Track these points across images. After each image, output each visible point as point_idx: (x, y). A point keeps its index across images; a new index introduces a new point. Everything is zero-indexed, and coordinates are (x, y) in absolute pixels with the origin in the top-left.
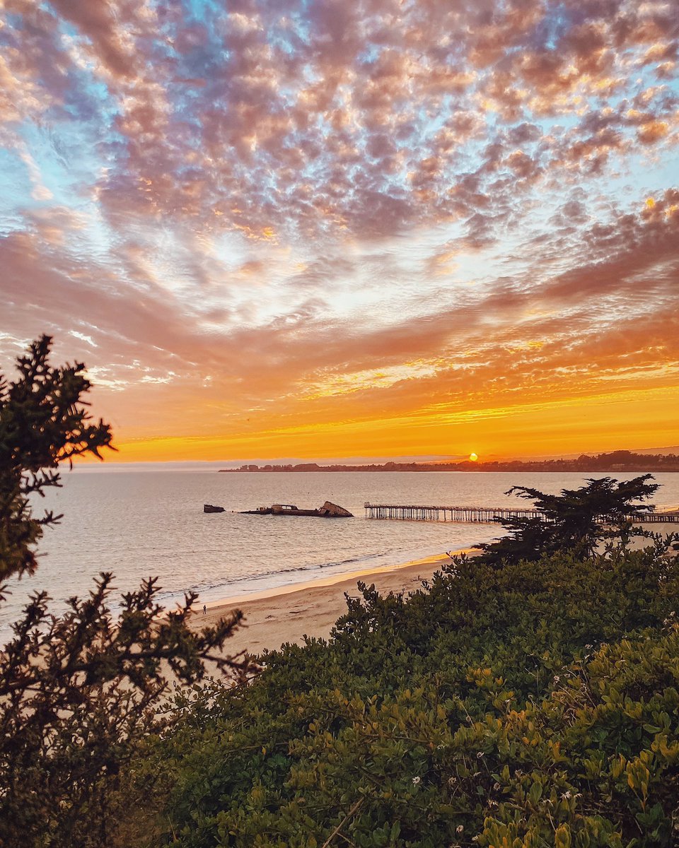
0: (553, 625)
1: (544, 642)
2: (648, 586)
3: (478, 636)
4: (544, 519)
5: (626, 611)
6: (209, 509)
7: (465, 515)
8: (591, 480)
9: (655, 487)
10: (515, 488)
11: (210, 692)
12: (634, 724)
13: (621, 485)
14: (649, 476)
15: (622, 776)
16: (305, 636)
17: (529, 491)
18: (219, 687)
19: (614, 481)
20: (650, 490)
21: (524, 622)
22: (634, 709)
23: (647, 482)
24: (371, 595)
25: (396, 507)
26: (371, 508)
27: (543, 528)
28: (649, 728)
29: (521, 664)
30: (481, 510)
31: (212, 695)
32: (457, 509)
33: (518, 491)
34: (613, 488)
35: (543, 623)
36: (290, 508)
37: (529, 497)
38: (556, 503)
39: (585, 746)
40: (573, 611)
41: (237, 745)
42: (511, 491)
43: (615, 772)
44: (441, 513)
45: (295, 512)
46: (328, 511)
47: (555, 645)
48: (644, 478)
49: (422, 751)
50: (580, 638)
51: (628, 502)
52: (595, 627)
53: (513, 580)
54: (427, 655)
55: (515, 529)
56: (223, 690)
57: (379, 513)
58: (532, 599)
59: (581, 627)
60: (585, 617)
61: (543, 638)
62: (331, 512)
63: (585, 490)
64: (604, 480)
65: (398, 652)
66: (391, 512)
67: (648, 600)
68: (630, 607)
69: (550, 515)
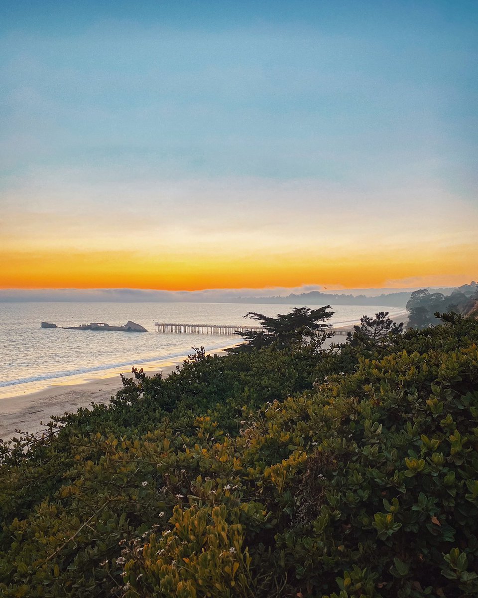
0: (252, 390)
1: (246, 400)
2: (310, 365)
3: (207, 398)
4: (267, 332)
5: (296, 380)
6: (45, 325)
7: (219, 330)
8: (296, 309)
9: (332, 313)
10: (250, 313)
11: (25, 442)
12: (285, 445)
13: (312, 312)
14: (328, 307)
15: (270, 476)
16: (93, 403)
17: (258, 315)
18: (33, 439)
19: (309, 309)
20: (329, 315)
21: (236, 389)
22: (285, 437)
23: (327, 310)
24: (140, 375)
25: (176, 325)
26: (160, 325)
27: (266, 338)
28: (291, 447)
29: (230, 414)
30: (229, 327)
31: (27, 444)
32: (215, 326)
33: (251, 315)
34: (308, 314)
35: (246, 389)
36: (103, 325)
37: (258, 319)
38: (274, 323)
39: (254, 460)
40: (265, 381)
41: (36, 475)
42: (247, 315)
43: (266, 474)
44: (205, 329)
45: (107, 328)
46: (130, 328)
47: (252, 402)
48: (326, 308)
49: (151, 468)
50: (268, 397)
51: (316, 322)
52: (277, 390)
53: (234, 364)
54: (172, 412)
55: (248, 339)
56: (35, 440)
57: (165, 328)
58: (242, 374)
59: (268, 391)
60: (271, 385)
61: (245, 397)
62: (132, 328)
63: (291, 314)
64: (302, 309)
65: (154, 410)
66: (172, 329)
67: (309, 374)
68: (298, 378)
69: (270, 330)
